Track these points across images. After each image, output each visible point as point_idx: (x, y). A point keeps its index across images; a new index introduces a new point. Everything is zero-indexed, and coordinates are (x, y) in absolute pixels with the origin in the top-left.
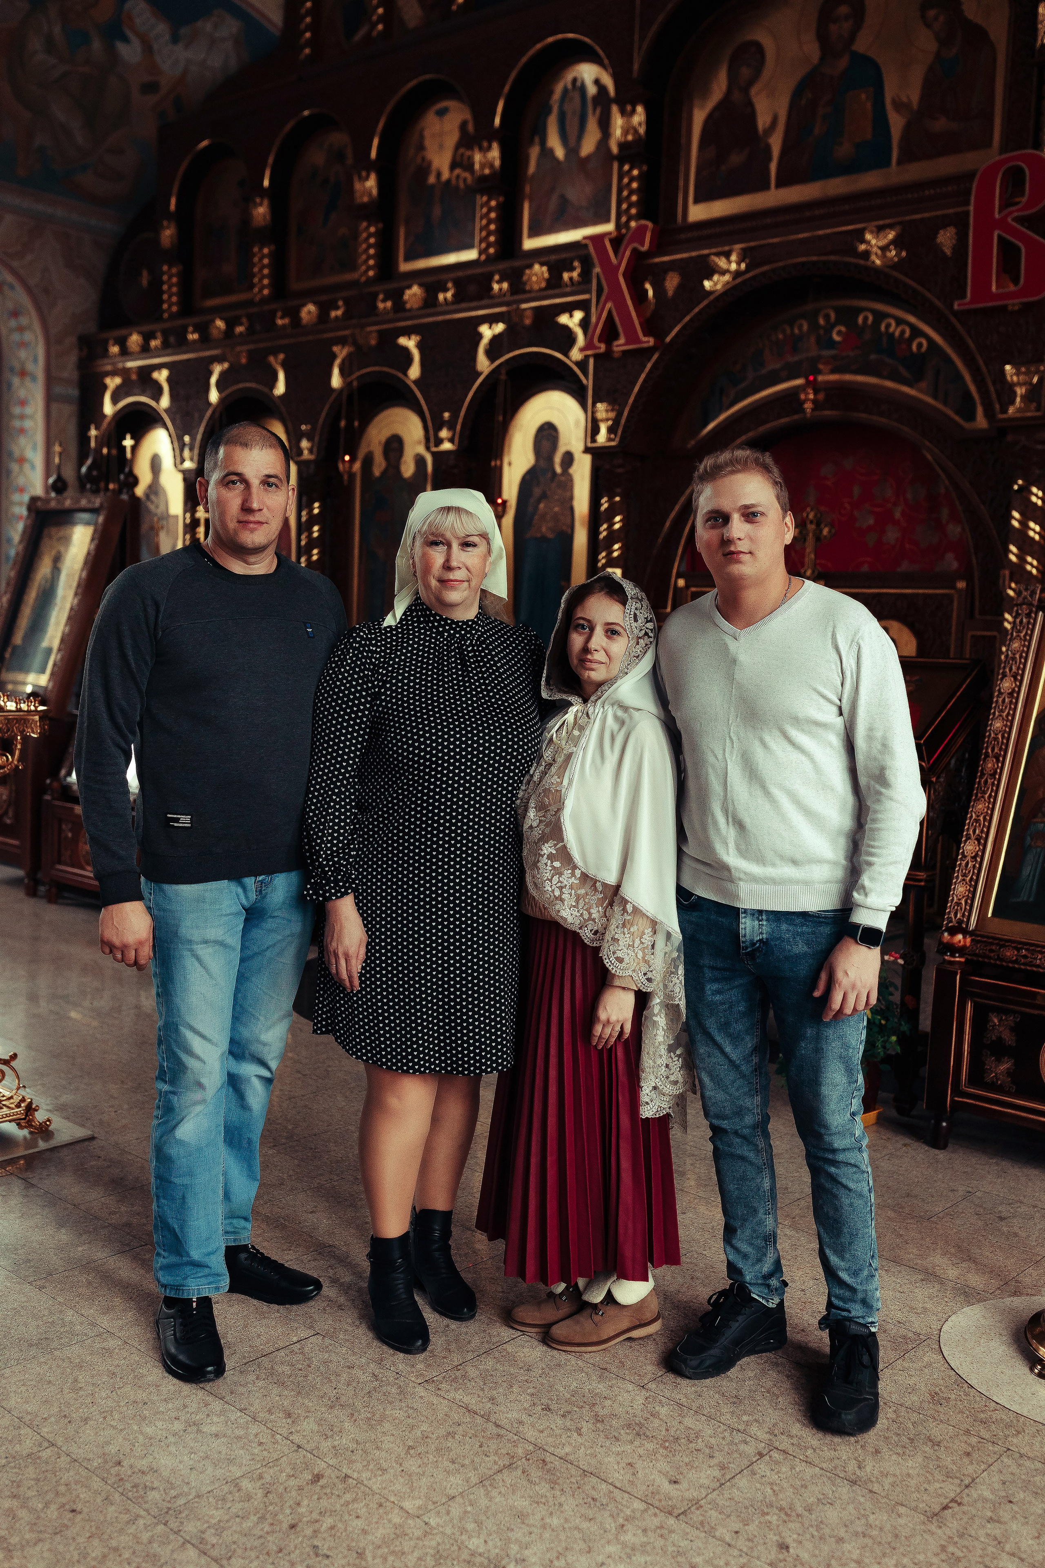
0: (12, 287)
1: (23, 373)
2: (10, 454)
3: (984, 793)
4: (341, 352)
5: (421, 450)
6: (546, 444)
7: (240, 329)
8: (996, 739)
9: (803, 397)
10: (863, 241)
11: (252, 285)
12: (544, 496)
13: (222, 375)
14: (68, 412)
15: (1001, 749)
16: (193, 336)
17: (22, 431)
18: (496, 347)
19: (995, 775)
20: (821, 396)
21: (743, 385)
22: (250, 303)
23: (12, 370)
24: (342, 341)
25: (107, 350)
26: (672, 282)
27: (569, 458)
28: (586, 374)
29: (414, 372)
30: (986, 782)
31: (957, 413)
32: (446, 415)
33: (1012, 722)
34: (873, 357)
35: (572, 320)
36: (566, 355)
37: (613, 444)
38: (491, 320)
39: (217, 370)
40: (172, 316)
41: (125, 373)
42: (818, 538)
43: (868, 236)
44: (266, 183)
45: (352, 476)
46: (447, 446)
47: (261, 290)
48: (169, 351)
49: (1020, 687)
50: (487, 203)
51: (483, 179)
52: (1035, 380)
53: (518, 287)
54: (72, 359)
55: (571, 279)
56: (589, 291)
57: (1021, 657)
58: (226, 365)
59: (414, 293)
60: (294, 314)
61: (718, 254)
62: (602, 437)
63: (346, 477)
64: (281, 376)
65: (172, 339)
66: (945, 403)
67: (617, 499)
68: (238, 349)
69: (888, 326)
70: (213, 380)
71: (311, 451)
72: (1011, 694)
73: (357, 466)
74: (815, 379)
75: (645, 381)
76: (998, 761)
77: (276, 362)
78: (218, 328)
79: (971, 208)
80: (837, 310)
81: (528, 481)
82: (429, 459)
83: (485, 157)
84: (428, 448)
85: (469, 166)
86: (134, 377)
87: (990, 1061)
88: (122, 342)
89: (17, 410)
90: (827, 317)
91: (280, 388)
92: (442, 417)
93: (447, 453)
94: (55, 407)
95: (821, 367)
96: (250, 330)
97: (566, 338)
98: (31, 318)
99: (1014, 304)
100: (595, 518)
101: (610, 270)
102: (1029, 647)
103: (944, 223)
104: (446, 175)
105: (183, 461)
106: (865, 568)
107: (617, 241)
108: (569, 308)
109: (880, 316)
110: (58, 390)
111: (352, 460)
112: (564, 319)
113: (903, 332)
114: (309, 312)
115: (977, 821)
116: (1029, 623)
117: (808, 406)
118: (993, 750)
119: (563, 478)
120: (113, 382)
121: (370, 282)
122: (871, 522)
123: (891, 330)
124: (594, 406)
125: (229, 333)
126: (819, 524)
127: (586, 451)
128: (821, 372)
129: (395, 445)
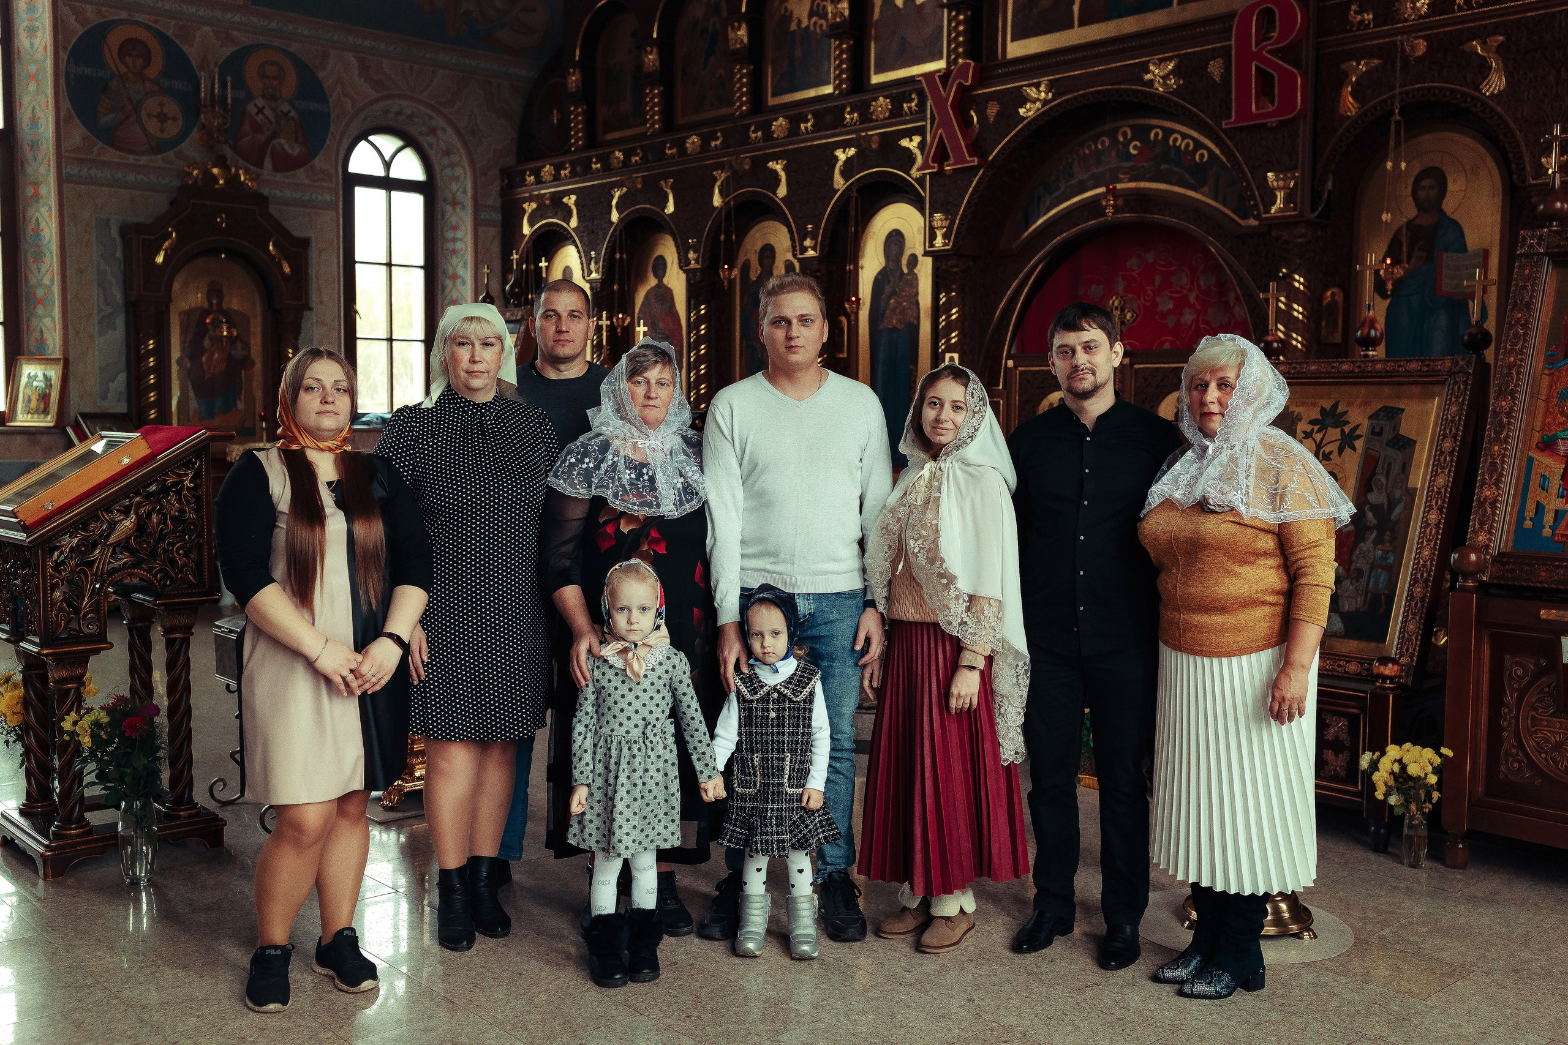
0: (444, 131)
1: (454, 203)
2: (444, 272)
4: (721, 176)
5: (789, 256)
6: (894, 248)
7: (635, 159)
9: (1104, 203)
10: (1148, 72)
11: (645, 122)
12: (894, 293)
13: (620, 197)
14: (492, 233)
16: (596, 166)
17: (454, 252)
18: (848, 169)
20: (1120, 202)
21: (1056, 194)
22: (642, 136)
23: (445, 200)
24: (721, 167)
25: (524, 180)
26: (992, 110)
27: (913, 260)
28: (923, 188)
29: (782, 191)
31: (1234, 212)
32: (809, 227)
34: (1163, 167)
35: (912, 144)
36: (907, 173)
37: (947, 247)
38: (845, 145)
39: (617, 194)
40: (579, 149)
41: (539, 199)
42: (1123, 323)
43: (1152, 68)
44: (655, 36)
45: (732, 282)
46: (811, 253)
47: (652, 125)
48: (577, 179)
50: (839, 47)
51: (834, 27)
52: (1292, 184)
53: (866, 117)
54: (496, 188)
55: (910, 108)
56: (924, 119)
58: (624, 190)
59: (780, 125)
60: (680, 144)
61: (1028, 86)
62: (939, 242)
63: (726, 283)
64: (671, 198)
65: (578, 168)
66: (1224, 205)
67: (953, 294)
68: (635, 176)
69: (1176, 140)
70: (614, 202)
71: (697, 261)
73: (736, 272)
74: (1115, 188)
75: (972, 194)
77: (666, 186)
78: (618, 158)
79: (1233, 42)
80: (1131, 127)
81: (880, 281)
82: (797, 265)
83: (836, 8)
84: (795, 256)
85: (823, 15)
86: (547, 202)
88: (537, 172)
89: (450, 234)
90: (1125, 134)
91: (670, 208)
92: (806, 229)
93: (811, 259)
94: (481, 229)
95: (1121, 176)
96: (644, 159)
97: (907, 160)
98: (460, 156)
99: (1272, 122)
100: (937, 310)
101: (940, 102)
103: (1214, 55)
104: (805, 23)
105: (590, 273)
107: (945, 76)
108: (909, 134)
109: (1168, 132)
110: (484, 215)
111: (731, 269)
112: (905, 143)
113: (1188, 145)
114: (693, 142)
117: (1110, 210)
119: (909, 277)
120: (530, 207)
121: (743, 116)
122: (1171, 306)
123: (1178, 144)
124: (931, 215)
125: (626, 162)
126: (1122, 310)
127: (926, 254)
128: (1120, 181)
129: (768, 253)
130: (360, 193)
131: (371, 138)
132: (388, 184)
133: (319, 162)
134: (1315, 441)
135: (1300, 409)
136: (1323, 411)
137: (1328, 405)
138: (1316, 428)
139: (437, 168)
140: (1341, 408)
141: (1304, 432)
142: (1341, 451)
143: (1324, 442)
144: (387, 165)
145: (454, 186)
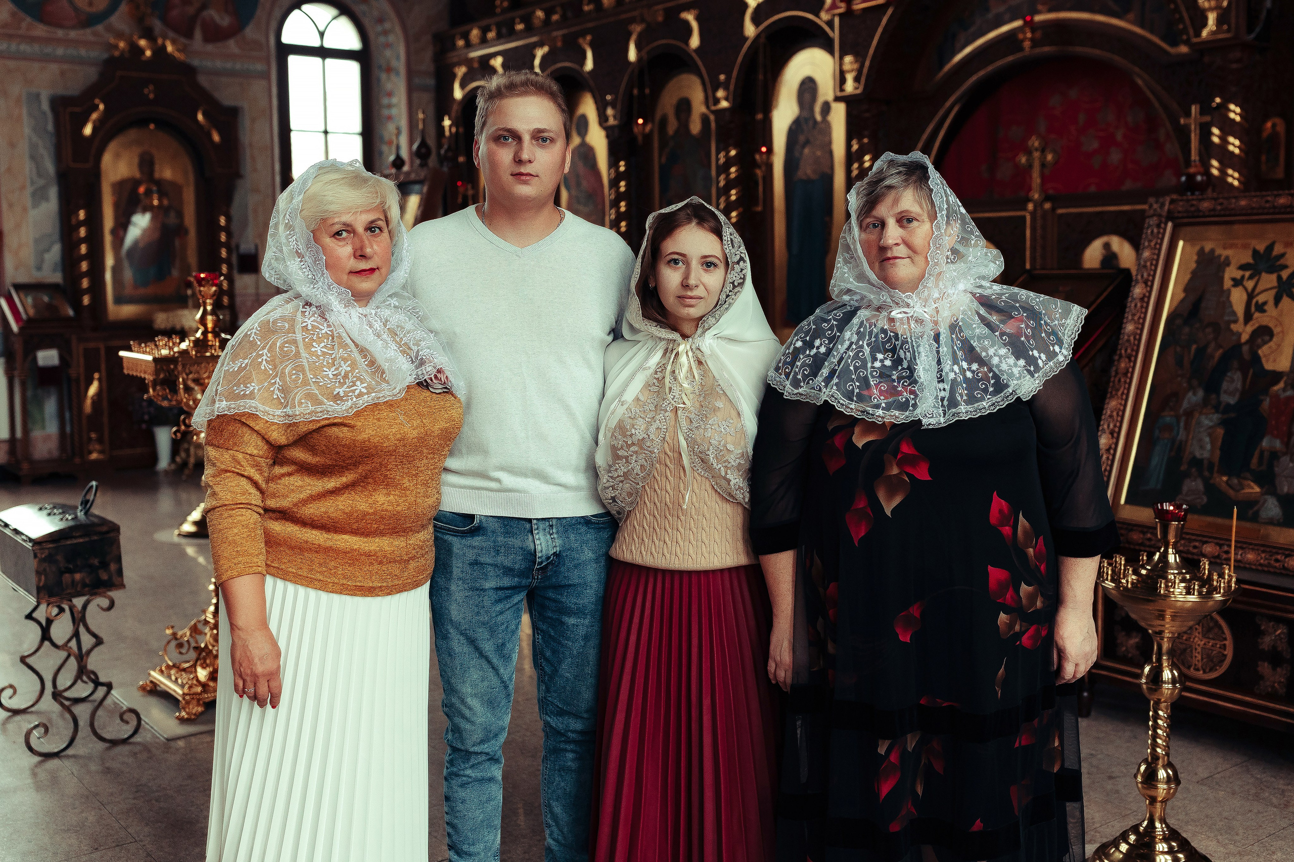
1: (389, 70)
2: (382, 139)
3: (1118, 390)
4: (637, 29)
5: (703, 109)
6: (807, 96)
7: (555, 17)
8: (1128, 341)
9: (1021, 36)
12: (807, 142)
13: (544, 58)
14: (427, 98)
15: (1132, 350)
16: (520, 27)
17: (390, 118)
18: (758, 15)
19: (1128, 374)
20: (1038, 34)
21: (972, 29)
23: (380, 67)
24: (632, 20)
25: (454, 44)
27: (826, 108)
28: (833, 30)
29: (695, 41)
30: (1119, 381)
31: (1163, 39)
32: (722, 77)
33: (1143, 325)
36: (817, 15)
37: (858, 91)
39: (540, 53)
40: (504, 11)
41: (468, 62)
42: (1043, 165)
45: (646, 136)
46: (724, 104)
48: (502, 41)
49: (1150, 292)
52: (1225, 4)
54: (428, 54)
57: (1151, 264)
58: (546, 49)
62: (849, 86)
63: (640, 138)
64: (589, 55)
65: (504, 31)
66: (1152, 31)
67: (866, 140)
68: (555, 34)
70: (537, 61)
71: (615, 117)
72: (1142, 299)
74: (1033, 20)
75: (882, 34)
76: (1130, 361)
77: (584, 42)
78: (539, 17)
81: (794, 132)
82: (712, 117)
84: (708, 107)
86: (476, 65)
87: (1121, 637)
88: (466, 36)
89: (385, 101)
91: (589, 65)
92: (718, 79)
93: (724, 110)
94: (415, 95)
95: (1040, 7)
96: (564, 17)
98: (392, 23)
100: (851, 158)
102: (1159, 255)
106: (1093, 189)
110: (417, 81)
115: (1111, 416)
116: (1159, 232)
117: (1027, 44)
118: (1126, 350)
119: (823, 126)
120: (461, 71)
122: (1095, 145)
124: (841, 58)
125: (547, 21)
126: (1043, 151)
127: (837, 99)
128: (1039, 12)
129: (684, 106)
130: (294, 61)
131: (305, 7)
132: (323, 53)
133: (250, 32)
134: (1246, 289)
135: (1229, 252)
136: (1255, 253)
137: (1261, 247)
138: (1247, 274)
139: (372, 35)
140: (1278, 249)
141: (1234, 279)
142: (1277, 300)
143: (1257, 290)
144: (322, 34)
145: (388, 53)
